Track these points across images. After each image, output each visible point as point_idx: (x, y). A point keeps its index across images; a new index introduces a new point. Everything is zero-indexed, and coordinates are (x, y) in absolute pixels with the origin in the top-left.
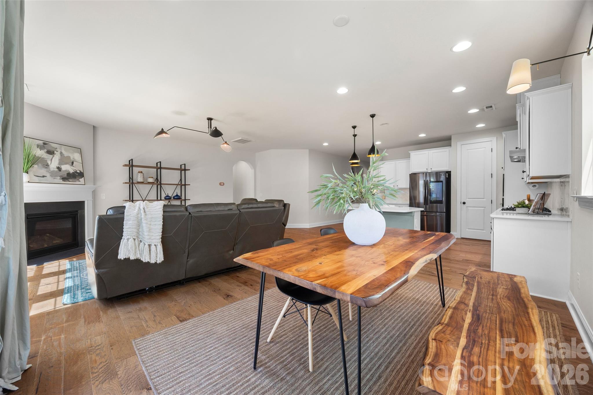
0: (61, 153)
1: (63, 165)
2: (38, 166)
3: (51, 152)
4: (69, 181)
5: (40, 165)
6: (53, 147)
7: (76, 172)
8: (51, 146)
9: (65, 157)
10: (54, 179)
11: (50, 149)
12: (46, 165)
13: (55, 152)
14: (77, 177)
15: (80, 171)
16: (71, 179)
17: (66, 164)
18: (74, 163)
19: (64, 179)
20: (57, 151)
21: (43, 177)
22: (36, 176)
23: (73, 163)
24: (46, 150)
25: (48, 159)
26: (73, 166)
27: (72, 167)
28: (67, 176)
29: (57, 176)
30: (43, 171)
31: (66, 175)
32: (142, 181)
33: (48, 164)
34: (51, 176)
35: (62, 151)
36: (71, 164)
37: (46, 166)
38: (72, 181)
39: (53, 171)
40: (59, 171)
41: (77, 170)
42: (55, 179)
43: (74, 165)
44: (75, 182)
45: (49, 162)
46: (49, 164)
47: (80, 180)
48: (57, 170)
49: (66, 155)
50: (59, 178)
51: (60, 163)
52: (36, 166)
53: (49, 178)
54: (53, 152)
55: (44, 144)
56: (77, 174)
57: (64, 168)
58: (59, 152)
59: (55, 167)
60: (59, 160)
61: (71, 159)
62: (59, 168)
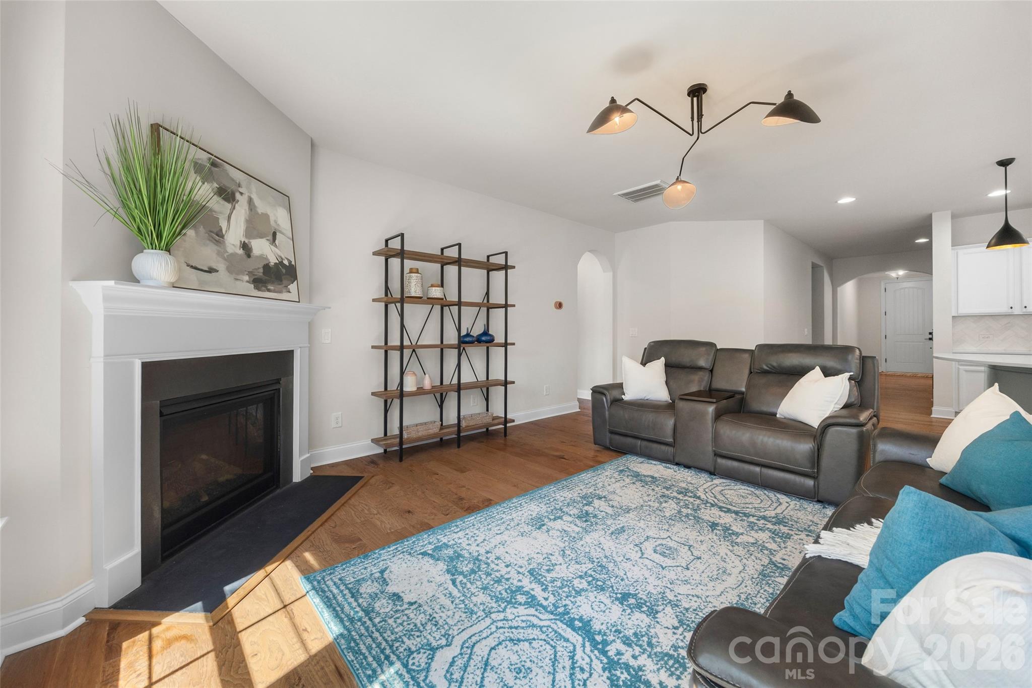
0: (250, 201)
1: (254, 238)
2: (196, 233)
3: (227, 195)
4: (269, 290)
5: (201, 229)
6: (233, 180)
7: (281, 263)
8: (228, 175)
9: (258, 213)
10: (237, 279)
11: (227, 183)
12: (217, 235)
13: (238, 196)
14: (283, 277)
15: (290, 262)
16: (273, 283)
17: (261, 236)
18: (278, 235)
19: (259, 283)
20: (241, 194)
21: (211, 271)
22: (192, 267)
23: (274, 234)
24: (216, 185)
25: (221, 213)
26: (276, 246)
27: (273, 247)
28: (264, 273)
29: (241, 272)
30: (207, 254)
31: (261, 270)
32: (419, 294)
33: (221, 230)
34: (229, 270)
35: (252, 197)
36: (270, 237)
37: (217, 238)
38: (274, 291)
39: (234, 255)
40: (245, 257)
41: (283, 257)
42: (238, 282)
43: (277, 242)
44: (280, 292)
45: (223, 224)
46: (224, 232)
47: (289, 289)
48: (241, 252)
49: (260, 211)
50: (246, 278)
51: (248, 233)
52: (191, 233)
53: (224, 278)
54: (233, 193)
55: (212, 164)
56: (284, 270)
57: (257, 248)
58: (245, 197)
59: (238, 242)
60: (246, 221)
61: (272, 223)
62: (246, 248)
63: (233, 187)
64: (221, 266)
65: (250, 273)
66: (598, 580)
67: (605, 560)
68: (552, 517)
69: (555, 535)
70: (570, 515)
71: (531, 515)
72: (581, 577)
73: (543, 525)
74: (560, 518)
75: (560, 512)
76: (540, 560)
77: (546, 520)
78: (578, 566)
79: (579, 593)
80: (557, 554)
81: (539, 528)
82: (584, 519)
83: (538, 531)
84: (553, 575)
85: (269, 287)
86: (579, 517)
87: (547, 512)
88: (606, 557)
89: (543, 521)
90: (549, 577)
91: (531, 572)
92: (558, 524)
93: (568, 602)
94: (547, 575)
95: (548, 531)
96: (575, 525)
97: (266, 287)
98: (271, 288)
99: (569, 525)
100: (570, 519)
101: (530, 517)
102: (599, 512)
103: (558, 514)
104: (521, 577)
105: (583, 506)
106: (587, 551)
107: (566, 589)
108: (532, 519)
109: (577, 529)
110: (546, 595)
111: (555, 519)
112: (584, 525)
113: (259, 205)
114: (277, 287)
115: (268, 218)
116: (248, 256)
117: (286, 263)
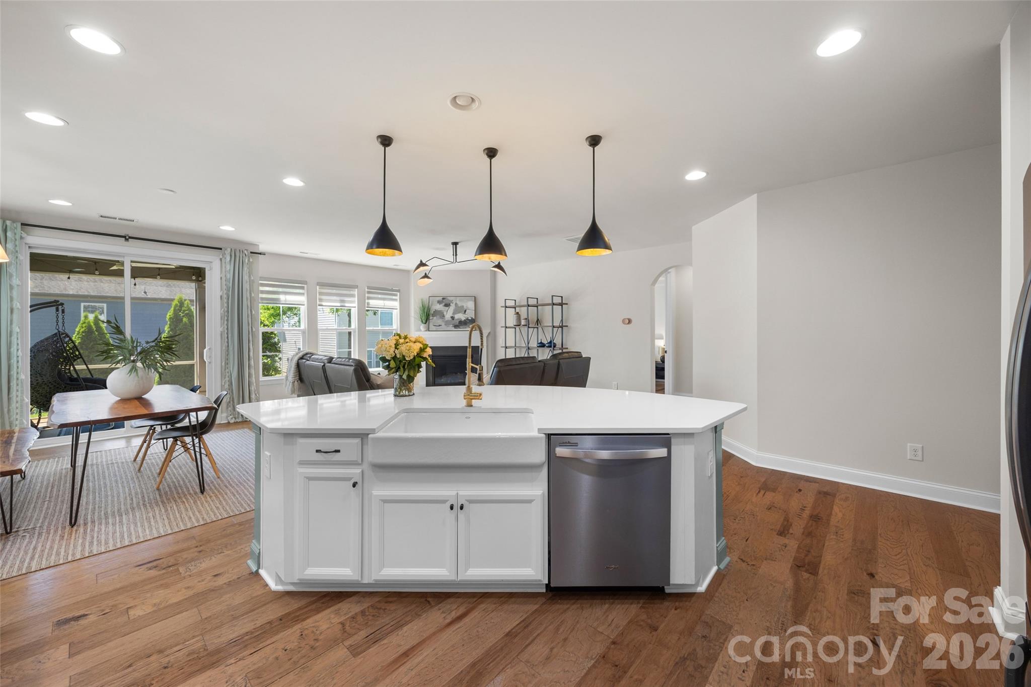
0: (456, 304)
1: (457, 314)
4: (460, 328)
6: (450, 300)
7: (468, 319)
8: (448, 300)
11: (447, 302)
14: (467, 323)
15: (472, 318)
16: (462, 325)
17: (459, 313)
18: (468, 311)
19: (456, 326)
21: (440, 326)
22: (434, 326)
24: (444, 304)
25: (445, 310)
26: (466, 314)
27: (464, 315)
28: (458, 323)
30: (440, 321)
32: (517, 323)
34: (446, 325)
35: (457, 302)
37: (443, 317)
38: (462, 328)
39: (447, 320)
41: (468, 317)
42: (449, 327)
44: (466, 328)
45: (445, 314)
47: (470, 327)
48: (451, 319)
49: (459, 306)
50: (451, 326)
51: (454, 313)
52: (435, 318)
53: (444, 327)
54: (450, 304)
55: (443, 299)
56: (468, 321)
57: (457, 316)
58: (454, 304)
59: (449, 317)
60: (454, 310)
61: (465, 307)
62: (453, 318)
63: (449, 302)
64: (443, 324)
65: (453, 324)
97: (458, 327)
113: (460, 304)
114: (464, 327)
115: (463, 306)
116: (453, 319)
117: (470, 318)
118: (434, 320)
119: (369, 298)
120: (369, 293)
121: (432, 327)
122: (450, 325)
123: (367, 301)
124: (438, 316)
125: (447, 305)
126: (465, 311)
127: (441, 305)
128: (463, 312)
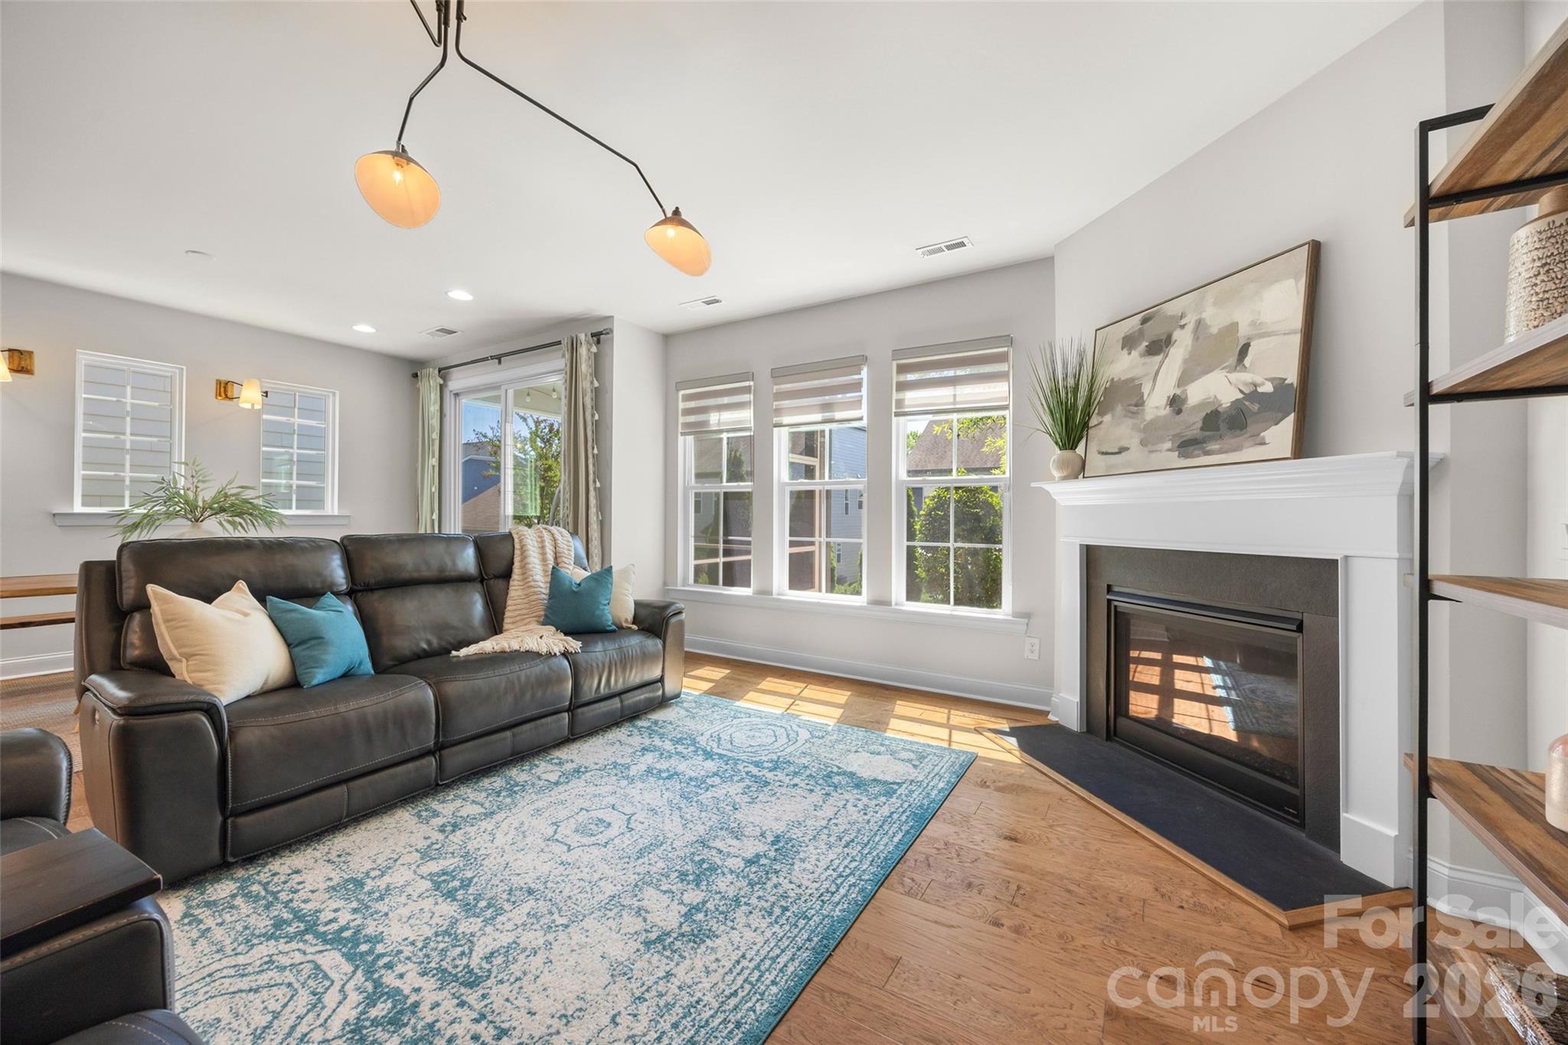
0: (1198, 327)
1: (1198, 378)
2: (1113, 415)
3: (1159, 345)
6: (1172, 317)
8: (1166, 316)
9: (1212, 335)
10: (1152, 451)
11: (1160, 330)
12: (1135, 405)
13: (1176, 335)
14: (1249, 422)
15: (1280, 383)
16: (1221, 437)
17: (1212, 368)
18: (1252, 348)
19: (1187, 446)
20: (1183, 327)
21: (1121, 451)
22: (1102, 453)
24: (1145, 344)
25: (1144, 375)
26: (1242, 369)
27: (1235, 376)
28: (1202, 429)
30: (1121, 431)
31: (1200, 425)
33: (1142, 396)
34: (1145, 442)
35: (1204, 316)
37: (1134, 409)
38: (1220, 452)
39: (1153, 420)
40: (1172, 416)
41: (1259, 380)
42: (1153, 455)
43: (1247, 361)
46: (1145, 398)
47: (1264, 438)
48: (1167, 412)
49: (1213, 329)
50: (1169, 445)
51: (1184, 380)
52: (1107, 418)
53: (1136, 454)
54: (1169, 337)
55: (1145, 321)
56: (1256, 407)
57: (1197, 393)
58: (1190, 327)
59: (1164, 401)
60: (1186, 361)
61: (1244, 331)
62: (1176, 403)
63: (1170, 326)
64: (1133, 441)
65: (1174, 439)
66: (695, 786)
67: (682, 806)
68: (763, 861)
69: (752, 828)
70: (732, 872)
71: (803, 860)
72: (713, 786)
73: (773, 843)
74: (750, 862)
75: (752, 876)
76: (761, 796)
77: (772, 854)
78: (716, 795)
79: (715, 774)
80: (743, 805)
81: (778, 837)
82: (705, 866)
83: (779, 832)
84: (742, 785)
85: (1208, 448)
86: (713, 868)
87: (776, 872)
88: (680, 808)
89: (776, 850)
90: (747, 782)
91: (767, 784)
92: (751, 848)
93: (726, 767)
94: (750, 784)
95: (763, 835)
96: (721, 852)
97: (1203, 448)
98: (1215, 446)
99: (731, 850)
100: (731, 863)
101: (802, 855)
102: (674, 888)
103: (754, 869)
104: (776, 778)
105: (704, 902)
106: (704, 814)
107: (727, 775)
108: (798, 852)
109: (718, 844)
110: (746, 769)
111: (758, 856)
112: (706, 853)
113: (1216, 318)
114: (1234, 441)
115: (1234, 327)
116: (1179, 412)
117: (1268, 388)
118: (1108, 428)
119: (902, 387)
120: (902, 369)
121: (1095, 462)
122: (1162, 440)
123: (895, 396)
124: (1119, 409)
125: (1159, 347)
126: (1244, 350)
127: (1135, 353)
128: (1232, 360)
